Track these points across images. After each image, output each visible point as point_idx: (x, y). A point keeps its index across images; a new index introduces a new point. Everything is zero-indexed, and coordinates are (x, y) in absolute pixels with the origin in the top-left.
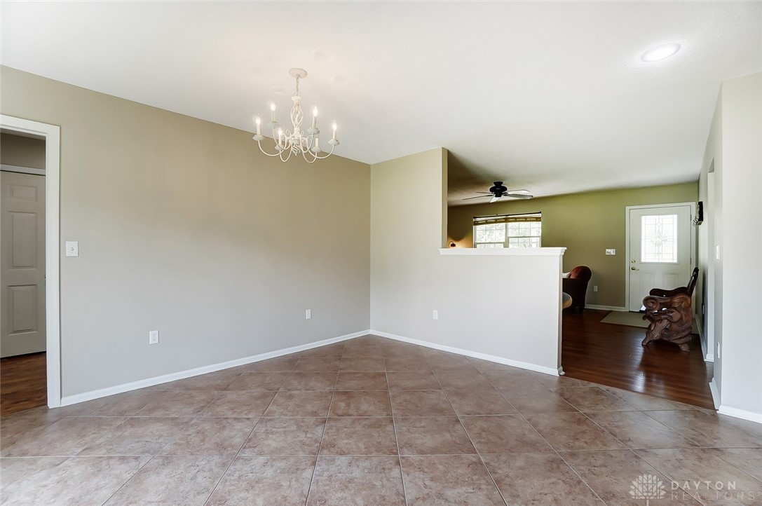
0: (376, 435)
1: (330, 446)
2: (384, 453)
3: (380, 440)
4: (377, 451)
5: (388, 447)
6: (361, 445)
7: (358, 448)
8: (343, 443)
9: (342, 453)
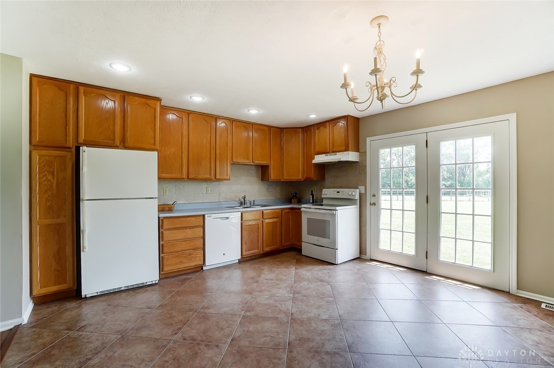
0: (304, 332)
1: (335, 326)
2: (299, 320)
3: (301, 328)
4: (304, 321)
5: (295, 323)
6: (314, 325)
7: (316, 323)
8: (327, 327)
9: (325, 320)
